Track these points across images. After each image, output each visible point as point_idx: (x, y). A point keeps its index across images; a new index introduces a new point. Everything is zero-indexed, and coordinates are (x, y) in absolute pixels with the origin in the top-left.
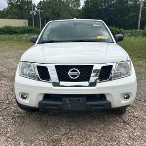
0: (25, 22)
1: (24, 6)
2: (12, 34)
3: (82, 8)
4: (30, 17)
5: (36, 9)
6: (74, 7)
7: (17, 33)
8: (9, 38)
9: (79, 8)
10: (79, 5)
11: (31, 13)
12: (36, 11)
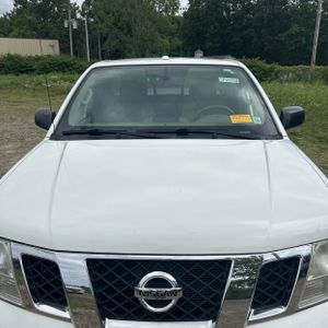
0: (53, 46)
1: (52, 8)
2: (22, 72)
3: (185, 13)
4: (63, 33)
5: (79, 16)
6: (166, 11)
7: (33, 70)
8: (12, 83)
9: (177, 14)
10: (175, 6)
11: (66, 25)
12: (79, 21)
